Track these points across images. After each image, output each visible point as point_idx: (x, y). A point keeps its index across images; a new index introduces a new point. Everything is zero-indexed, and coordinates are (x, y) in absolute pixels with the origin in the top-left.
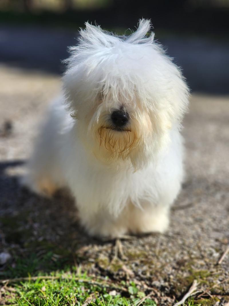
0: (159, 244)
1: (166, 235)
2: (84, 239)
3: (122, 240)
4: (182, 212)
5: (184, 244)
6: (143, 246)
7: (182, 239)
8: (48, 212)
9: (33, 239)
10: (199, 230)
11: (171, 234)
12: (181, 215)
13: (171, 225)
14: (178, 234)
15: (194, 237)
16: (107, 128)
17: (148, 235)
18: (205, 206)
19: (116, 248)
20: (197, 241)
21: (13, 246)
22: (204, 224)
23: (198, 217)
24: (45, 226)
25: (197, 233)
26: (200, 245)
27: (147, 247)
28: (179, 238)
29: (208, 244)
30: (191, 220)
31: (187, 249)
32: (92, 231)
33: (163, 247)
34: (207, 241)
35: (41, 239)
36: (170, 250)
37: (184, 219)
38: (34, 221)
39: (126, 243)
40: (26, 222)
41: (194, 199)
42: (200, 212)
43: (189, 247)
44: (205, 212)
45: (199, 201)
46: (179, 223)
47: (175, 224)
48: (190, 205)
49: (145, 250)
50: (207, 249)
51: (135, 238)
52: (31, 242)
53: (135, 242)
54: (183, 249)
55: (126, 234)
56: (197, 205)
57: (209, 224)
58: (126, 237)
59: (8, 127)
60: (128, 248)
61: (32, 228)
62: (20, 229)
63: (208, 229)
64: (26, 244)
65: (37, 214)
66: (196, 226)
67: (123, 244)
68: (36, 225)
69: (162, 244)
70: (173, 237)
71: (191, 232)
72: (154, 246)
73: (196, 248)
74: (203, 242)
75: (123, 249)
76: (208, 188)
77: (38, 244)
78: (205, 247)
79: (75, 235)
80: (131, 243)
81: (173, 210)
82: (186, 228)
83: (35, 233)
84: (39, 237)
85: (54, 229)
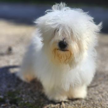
0: (82, 104)
1: (85, 99)
2: (47, 102)
3: (65, 102)
4: (93, 89)
5: (94, 104)
6: (75, 105)
7: (93, 102)
8: (29, 89)
9: (22, 102)
10: (101, 97)
11: (88, 99)
12: (92, 90)
13: (88, 95)
14: (91, 99)
15: (99, 100)
16: (57, 50)
17: (77, 99)
18: (103, 86)
19: (62, 106)
20: (100, 102)
21: (13, 105)
22: (104, 94)
23: (100, 91)
24: (28, 96)
25: (100, 98)
26: (102, 104)
27: (77, 105)
28: (92, 101)
29: (106, 104)
30: (97, 92)
31: (96, 106)
32: (50, 98)
33: (84, 105)
34: (105, 102)
35: (26, 102)
36: (87, 107)
37: (94, 92)
38: (23, 93)
39: (67, 104)
40: (19, 94)
41: (98, 82)
42: (101, 88)
43: (96, 105)
44: (104, 88)
45: (101, 83)
46: (91, 94)
47: (89, 94)
48: (96, 86)
49: (76, 106)
50: (105, 106)
51: (71, 101)
52: (22, 103)
53: (71, 103)
54: (94, 106)
55: (67, 99)
56: (100, 86)
57: (106, 94)
58: (67, 101)
59: (10, 50)
60: (68, 106)
61: (22, 97)
62: (16, 97)
63: (105, 97)
64: (19, 104)
65: (24, 90)
66: (100, 95)
67: (65, 104)
68: (24, 96)
69: (83, 104)
70: (89, 101)
71: (97, 98)
72: (80, 105)
73: (100, 106)
74: (103, 103)
75: (65, 106)
76: (105, 77)
77: (25, 104)
78: (104, 105)
79: (42, 100)
80: (69, 103)
81: (89, 88)
82: (95, 96)
83: (23, 99)
84: (25, 101)
85: (32, 97)
